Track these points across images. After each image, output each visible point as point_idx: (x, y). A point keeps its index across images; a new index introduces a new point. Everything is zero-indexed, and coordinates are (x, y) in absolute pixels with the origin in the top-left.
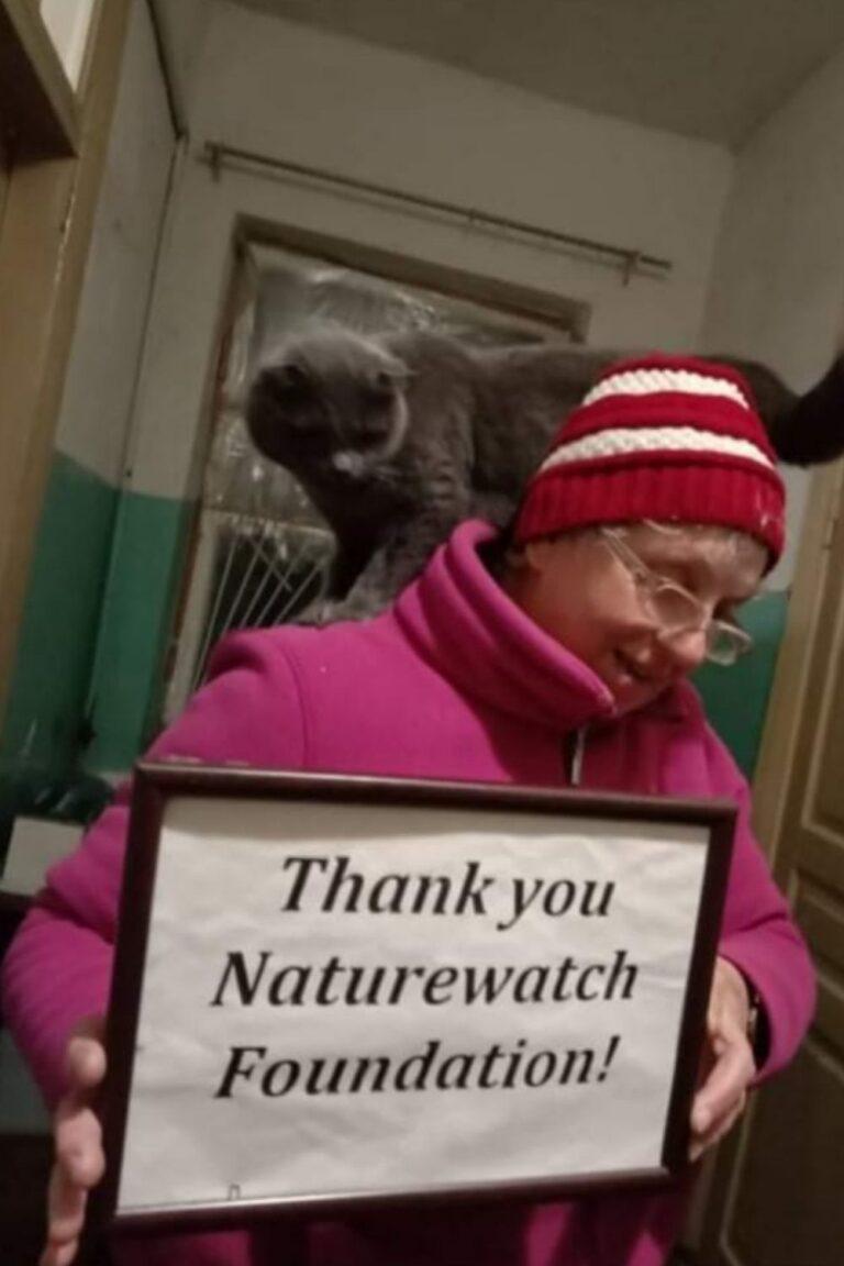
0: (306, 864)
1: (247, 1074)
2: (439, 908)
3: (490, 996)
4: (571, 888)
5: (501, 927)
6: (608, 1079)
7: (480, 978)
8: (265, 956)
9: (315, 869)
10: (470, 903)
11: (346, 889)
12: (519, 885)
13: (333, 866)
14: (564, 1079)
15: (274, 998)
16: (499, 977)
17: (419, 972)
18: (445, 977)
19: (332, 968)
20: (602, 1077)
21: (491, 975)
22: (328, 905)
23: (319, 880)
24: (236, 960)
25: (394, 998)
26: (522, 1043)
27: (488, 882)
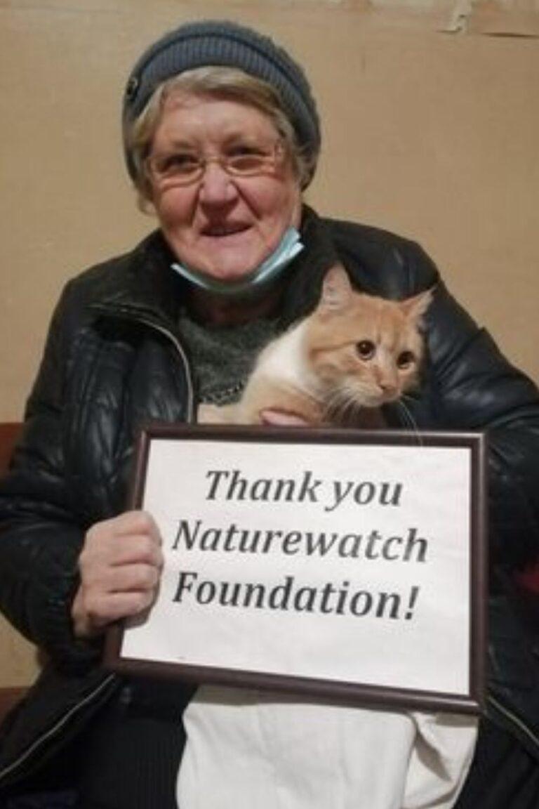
0: (218, 475)
1: (189, 588)
2: (289, 498)
3: (323, 552)
4: (372, 488)
5: (327, 509)
6: (414, 617)
7: (315, 539)
8: (199, 523)
9: (223, 477)
10: (307, 496)
11: (238, 487)
12: (338, 486)
13: (231, 476)
14: (380, 613)
15: (203, 547)
16: (328, 540)
17: (280, 534)
18: (294, 537)
19: (232, 530)
20: (409, 616)
21: (322, 538)
22: (230, 496)
23: (224, 484)
24: (184, 525)
25: (266, 549)
26: (346, 584)
27: (318, 483)
